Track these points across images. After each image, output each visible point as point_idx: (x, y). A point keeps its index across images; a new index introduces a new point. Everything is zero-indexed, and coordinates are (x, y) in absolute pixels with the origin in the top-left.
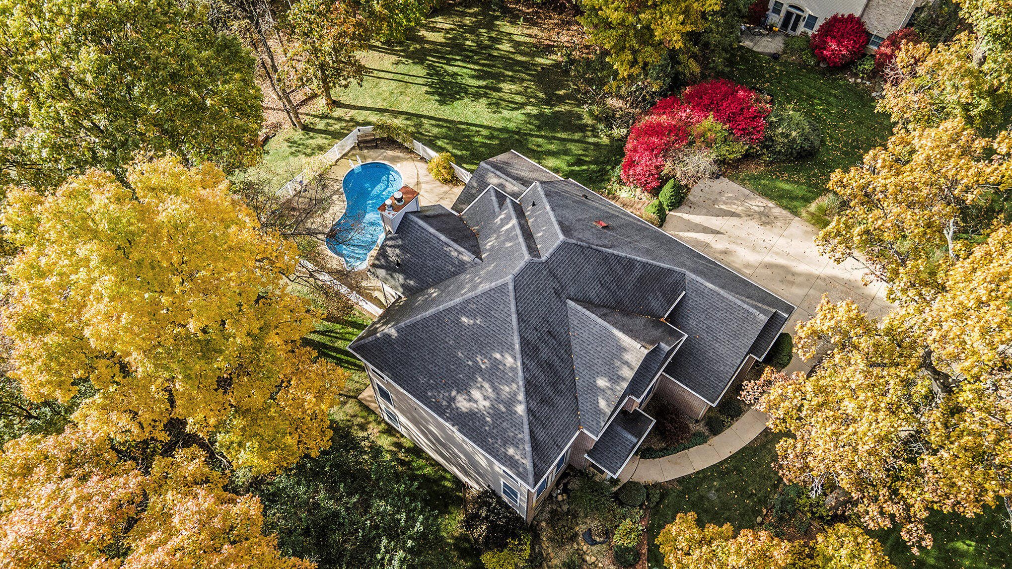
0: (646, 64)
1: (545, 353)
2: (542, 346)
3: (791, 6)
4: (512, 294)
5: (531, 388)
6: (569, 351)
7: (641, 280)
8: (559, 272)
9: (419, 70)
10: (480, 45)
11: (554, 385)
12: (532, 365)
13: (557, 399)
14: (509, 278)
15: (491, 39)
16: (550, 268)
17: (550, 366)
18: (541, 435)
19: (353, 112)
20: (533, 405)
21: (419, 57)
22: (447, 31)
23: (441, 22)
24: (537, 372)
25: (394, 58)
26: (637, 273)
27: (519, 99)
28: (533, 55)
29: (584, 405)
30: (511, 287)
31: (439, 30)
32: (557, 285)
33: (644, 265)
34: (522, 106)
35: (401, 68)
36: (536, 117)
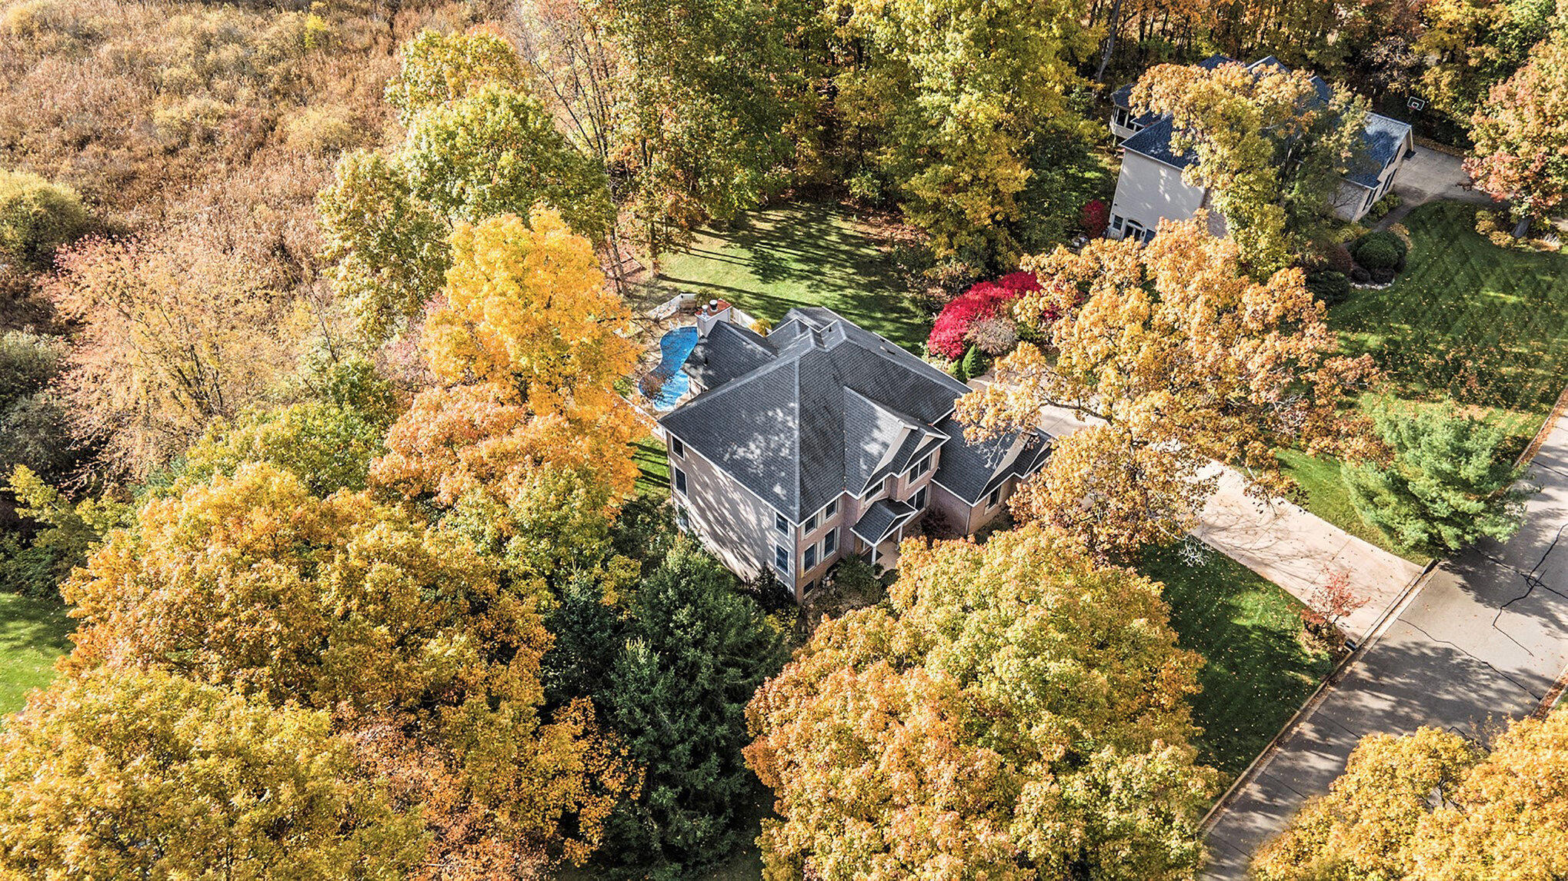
0: (960, 247)
1: (820, 422)
2: (818, 416)
3: (1131, 221)
4: (797, 370)
5: (805, 446)
6: (841, 426)
7: (914, 387)
8: (840, 364)
9: (746, 254)
10: (809, 235)
11: (825, 450)
12: (808, 429)
13: (826, 461)
14: (797, 358)
15: (820, 230)
16: (832, 358)
17: (824, 434)
18: (809, 485)
19: (678, 285)
20: (805, 459)
21: (747, 243)
22: (778, 222)
23: (773, 214)
24: (812, 435)
25: (724, 242)
26: (911, 381)
27: (839, 282)
28: (858, 246)
29: (850, 471)
30: (797, 364)
31: (771, 221)
32: (836, 372)
33: (918, 377)
34: (841, 288)
35: (729, 251)
36: (853, 297)
